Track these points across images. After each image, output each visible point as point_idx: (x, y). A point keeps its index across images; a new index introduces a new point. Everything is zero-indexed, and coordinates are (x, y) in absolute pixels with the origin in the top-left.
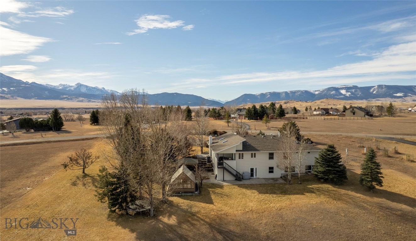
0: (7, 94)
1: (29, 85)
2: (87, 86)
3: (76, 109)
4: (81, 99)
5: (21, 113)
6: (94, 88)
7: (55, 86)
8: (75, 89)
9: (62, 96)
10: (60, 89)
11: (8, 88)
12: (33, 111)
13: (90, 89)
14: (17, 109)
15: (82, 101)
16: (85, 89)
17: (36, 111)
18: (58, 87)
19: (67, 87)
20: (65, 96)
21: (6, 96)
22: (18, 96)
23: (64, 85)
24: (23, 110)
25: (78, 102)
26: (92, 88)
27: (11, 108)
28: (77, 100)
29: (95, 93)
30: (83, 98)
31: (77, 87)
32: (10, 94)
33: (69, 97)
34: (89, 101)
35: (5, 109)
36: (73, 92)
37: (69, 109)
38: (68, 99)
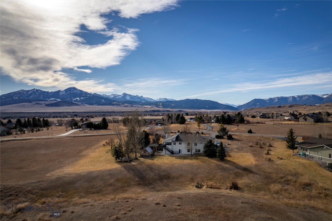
0: (79, 102)
1: (92, 95)
2: (130, 95)
3: (123, 112)
4: (126, 105)
5: (88, 115)
6: (136, 96)
7: (108, 96)
8: (122, 97)
9: (113, 103)
10: (112, 98)
11: (80, 98)
12: (94, 114)
13: (132, 97)
14: (85, 112)
15: (127, 106)
16: (129, 97)
17: (96, 114)
18: (111, 96)
19: (117, 96)
20: (115, 103)
21: (79, 103)
22: (86, 103)
23: (115, 95)
24: (88, 113)
25: (124, 107)
26: (134, 96)
27: (81, 111)
28: (124, 105)
29: (136, 101)
30: (128, 104)
31: (123, 96)
32: (81, 102)
33: (118, 104)
34: (132, 106)
35: (78, 112)
36: (121, 100)
37: (118, 112)
38: (118, 105)
